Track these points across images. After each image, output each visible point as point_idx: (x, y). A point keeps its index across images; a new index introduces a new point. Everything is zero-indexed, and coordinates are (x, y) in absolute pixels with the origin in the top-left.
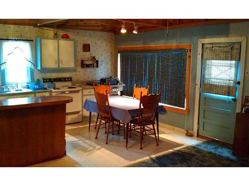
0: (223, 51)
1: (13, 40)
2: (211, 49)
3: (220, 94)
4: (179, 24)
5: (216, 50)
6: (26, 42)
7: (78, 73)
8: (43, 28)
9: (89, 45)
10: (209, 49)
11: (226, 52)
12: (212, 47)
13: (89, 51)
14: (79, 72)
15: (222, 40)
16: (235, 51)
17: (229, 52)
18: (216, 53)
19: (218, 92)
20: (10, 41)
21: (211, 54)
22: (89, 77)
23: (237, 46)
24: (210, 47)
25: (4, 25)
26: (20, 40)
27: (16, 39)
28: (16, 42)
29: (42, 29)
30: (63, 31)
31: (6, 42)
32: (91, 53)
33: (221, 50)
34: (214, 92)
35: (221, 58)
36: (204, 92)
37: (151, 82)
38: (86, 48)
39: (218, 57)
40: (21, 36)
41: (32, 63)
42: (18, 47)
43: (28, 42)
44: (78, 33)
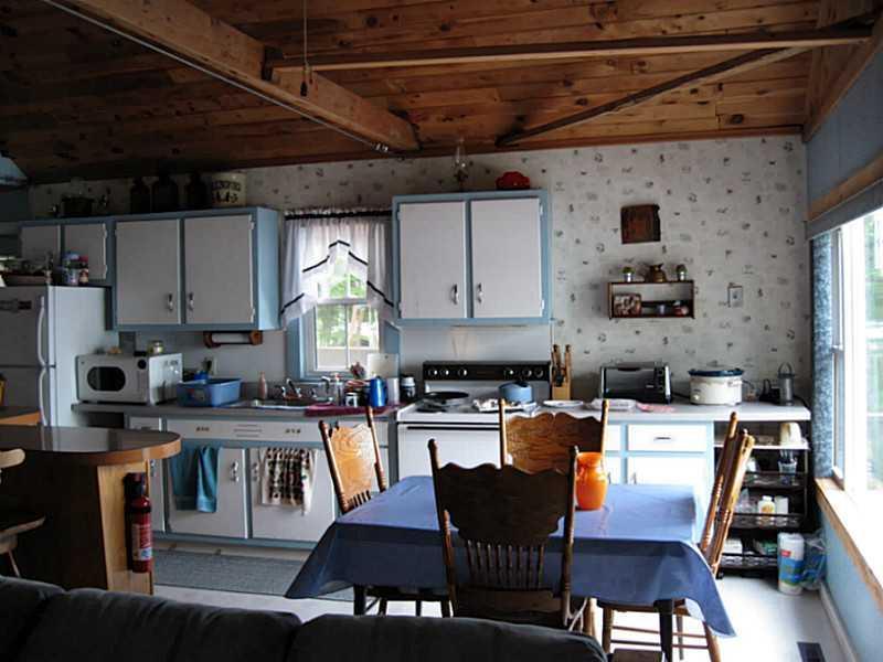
1: (328, 217)
9: (655, 208)
13: (655, 235)
25: (305, 166)
26: (351, 215)
27: (339, 212)
32: (664, 249)
38: (640, 222)
40: (359, 197)
41: (386, 301)
42: (341, 242)
43: (380, 218)
44: (599, 159)
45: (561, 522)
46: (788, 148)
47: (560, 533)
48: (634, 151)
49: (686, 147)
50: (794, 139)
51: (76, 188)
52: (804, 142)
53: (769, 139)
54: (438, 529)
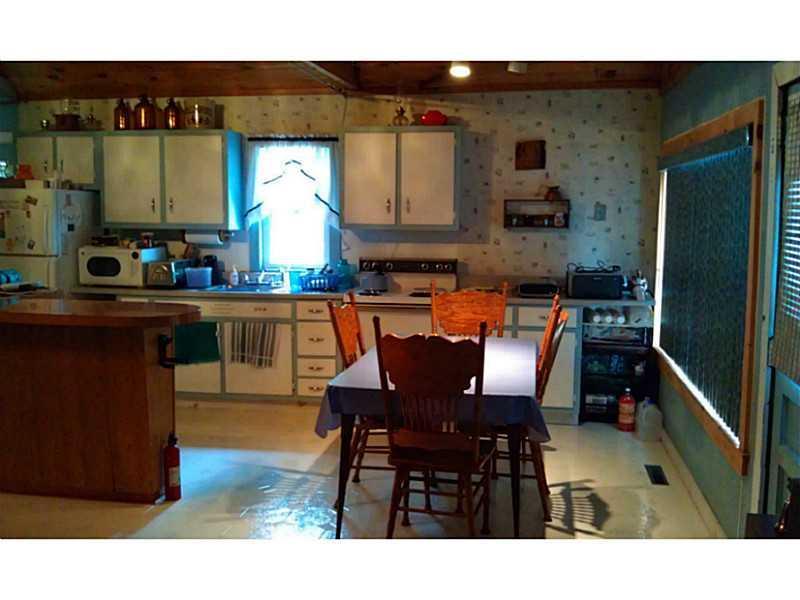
1: (283, 140)
6: (318, 146)
7: (490, 247)
8: (377, 97)
13: (541, 164)
14: (497, 243)
20: (275, 143)
22: (535, 265)
25: (264, 97)
26: (302, 139)
27: (292, 136)
28: (292, 145)
29: (373, 100)
30: (442, 100)
31: (262, 147)
32: (547, 175)
38: (531, 154)
40: (309, 126)
41: (331, 209)
42: (294, 161)
43: (326, 143)
44: (500, 102)
45: (473, 381)
46: (648, 98)
47: (471, 391)
48: (529, 97)
49: (568, 96)
50: (653, 92)
51: (63, 107)
52: (661, 94)
53: (633, 91)
54: (380, 387)
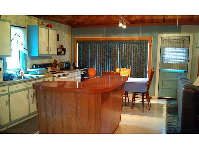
0: (177, 42)
2: (168, 40)
3: (176, 69)
4: (141, 23)
5: (171, 42)
9: (58, 35)
10: (166, 41)
11: (179, 42)
12: (169, 39)
15: (177, 35)
16: (186, 42)
17: (181, 42)
18: (172, 43)
19: (174, 68)
21: (168, 44)
23: (187, 39)
24: (167, 40)
27: (15, 25)
33: (176, 41)
34: (171, 68)
35: (175, 46)
36: (164, 69)
37: (115, 64)
39: (173, 46)
